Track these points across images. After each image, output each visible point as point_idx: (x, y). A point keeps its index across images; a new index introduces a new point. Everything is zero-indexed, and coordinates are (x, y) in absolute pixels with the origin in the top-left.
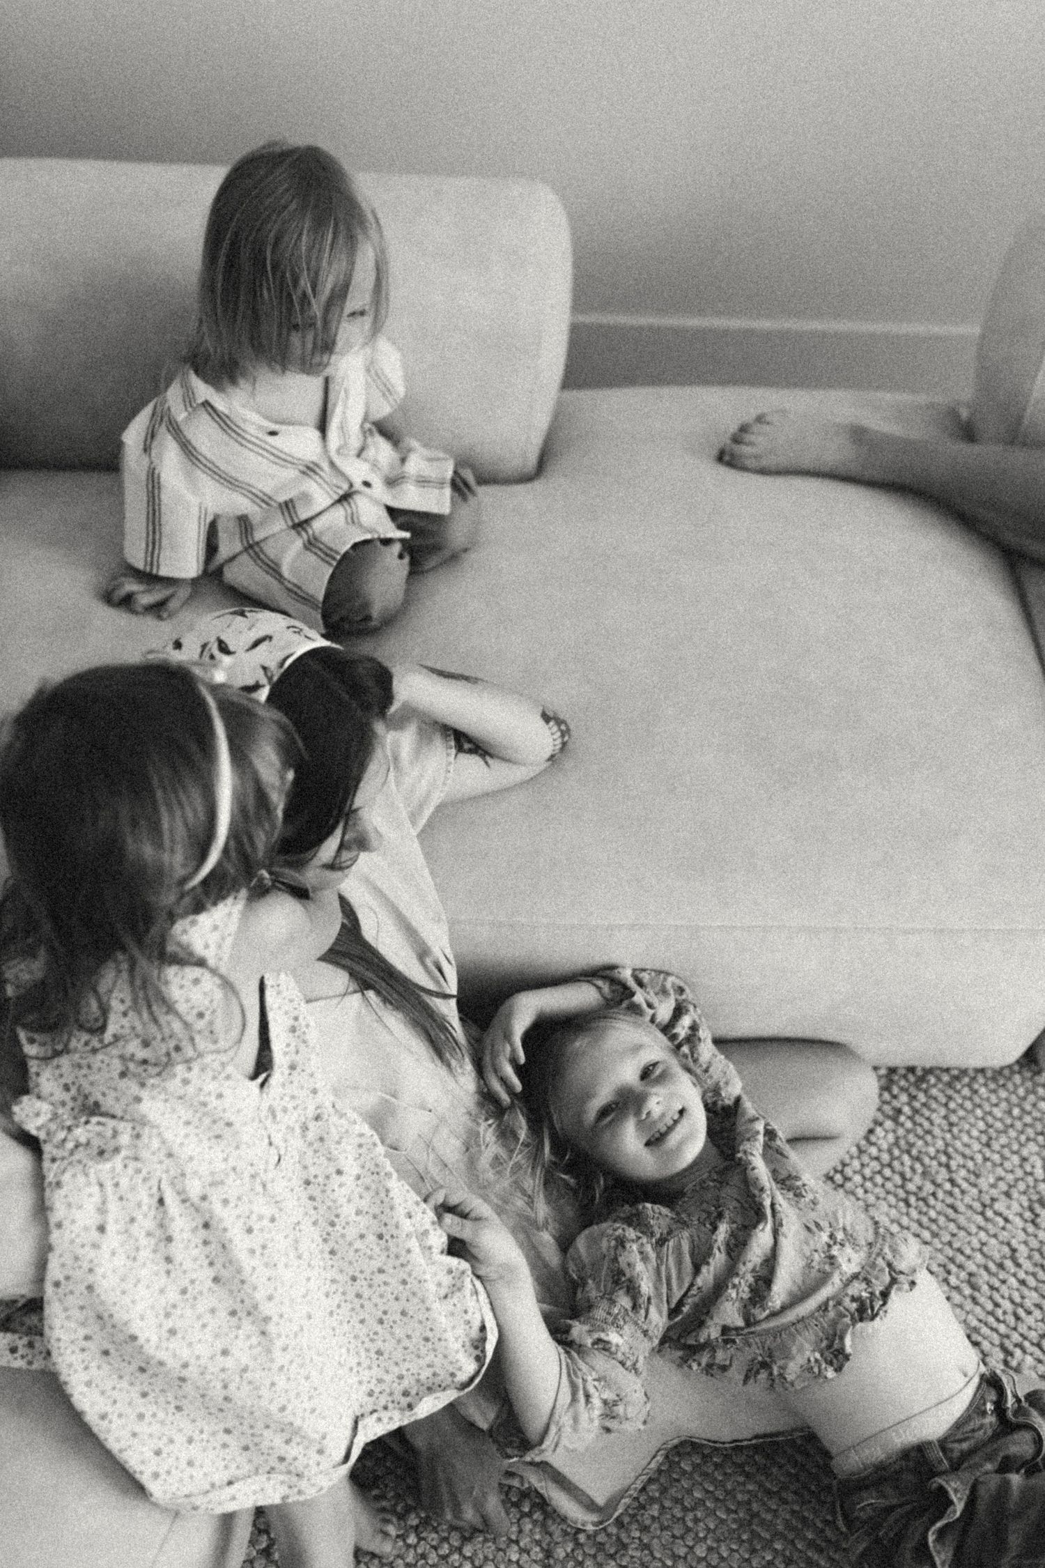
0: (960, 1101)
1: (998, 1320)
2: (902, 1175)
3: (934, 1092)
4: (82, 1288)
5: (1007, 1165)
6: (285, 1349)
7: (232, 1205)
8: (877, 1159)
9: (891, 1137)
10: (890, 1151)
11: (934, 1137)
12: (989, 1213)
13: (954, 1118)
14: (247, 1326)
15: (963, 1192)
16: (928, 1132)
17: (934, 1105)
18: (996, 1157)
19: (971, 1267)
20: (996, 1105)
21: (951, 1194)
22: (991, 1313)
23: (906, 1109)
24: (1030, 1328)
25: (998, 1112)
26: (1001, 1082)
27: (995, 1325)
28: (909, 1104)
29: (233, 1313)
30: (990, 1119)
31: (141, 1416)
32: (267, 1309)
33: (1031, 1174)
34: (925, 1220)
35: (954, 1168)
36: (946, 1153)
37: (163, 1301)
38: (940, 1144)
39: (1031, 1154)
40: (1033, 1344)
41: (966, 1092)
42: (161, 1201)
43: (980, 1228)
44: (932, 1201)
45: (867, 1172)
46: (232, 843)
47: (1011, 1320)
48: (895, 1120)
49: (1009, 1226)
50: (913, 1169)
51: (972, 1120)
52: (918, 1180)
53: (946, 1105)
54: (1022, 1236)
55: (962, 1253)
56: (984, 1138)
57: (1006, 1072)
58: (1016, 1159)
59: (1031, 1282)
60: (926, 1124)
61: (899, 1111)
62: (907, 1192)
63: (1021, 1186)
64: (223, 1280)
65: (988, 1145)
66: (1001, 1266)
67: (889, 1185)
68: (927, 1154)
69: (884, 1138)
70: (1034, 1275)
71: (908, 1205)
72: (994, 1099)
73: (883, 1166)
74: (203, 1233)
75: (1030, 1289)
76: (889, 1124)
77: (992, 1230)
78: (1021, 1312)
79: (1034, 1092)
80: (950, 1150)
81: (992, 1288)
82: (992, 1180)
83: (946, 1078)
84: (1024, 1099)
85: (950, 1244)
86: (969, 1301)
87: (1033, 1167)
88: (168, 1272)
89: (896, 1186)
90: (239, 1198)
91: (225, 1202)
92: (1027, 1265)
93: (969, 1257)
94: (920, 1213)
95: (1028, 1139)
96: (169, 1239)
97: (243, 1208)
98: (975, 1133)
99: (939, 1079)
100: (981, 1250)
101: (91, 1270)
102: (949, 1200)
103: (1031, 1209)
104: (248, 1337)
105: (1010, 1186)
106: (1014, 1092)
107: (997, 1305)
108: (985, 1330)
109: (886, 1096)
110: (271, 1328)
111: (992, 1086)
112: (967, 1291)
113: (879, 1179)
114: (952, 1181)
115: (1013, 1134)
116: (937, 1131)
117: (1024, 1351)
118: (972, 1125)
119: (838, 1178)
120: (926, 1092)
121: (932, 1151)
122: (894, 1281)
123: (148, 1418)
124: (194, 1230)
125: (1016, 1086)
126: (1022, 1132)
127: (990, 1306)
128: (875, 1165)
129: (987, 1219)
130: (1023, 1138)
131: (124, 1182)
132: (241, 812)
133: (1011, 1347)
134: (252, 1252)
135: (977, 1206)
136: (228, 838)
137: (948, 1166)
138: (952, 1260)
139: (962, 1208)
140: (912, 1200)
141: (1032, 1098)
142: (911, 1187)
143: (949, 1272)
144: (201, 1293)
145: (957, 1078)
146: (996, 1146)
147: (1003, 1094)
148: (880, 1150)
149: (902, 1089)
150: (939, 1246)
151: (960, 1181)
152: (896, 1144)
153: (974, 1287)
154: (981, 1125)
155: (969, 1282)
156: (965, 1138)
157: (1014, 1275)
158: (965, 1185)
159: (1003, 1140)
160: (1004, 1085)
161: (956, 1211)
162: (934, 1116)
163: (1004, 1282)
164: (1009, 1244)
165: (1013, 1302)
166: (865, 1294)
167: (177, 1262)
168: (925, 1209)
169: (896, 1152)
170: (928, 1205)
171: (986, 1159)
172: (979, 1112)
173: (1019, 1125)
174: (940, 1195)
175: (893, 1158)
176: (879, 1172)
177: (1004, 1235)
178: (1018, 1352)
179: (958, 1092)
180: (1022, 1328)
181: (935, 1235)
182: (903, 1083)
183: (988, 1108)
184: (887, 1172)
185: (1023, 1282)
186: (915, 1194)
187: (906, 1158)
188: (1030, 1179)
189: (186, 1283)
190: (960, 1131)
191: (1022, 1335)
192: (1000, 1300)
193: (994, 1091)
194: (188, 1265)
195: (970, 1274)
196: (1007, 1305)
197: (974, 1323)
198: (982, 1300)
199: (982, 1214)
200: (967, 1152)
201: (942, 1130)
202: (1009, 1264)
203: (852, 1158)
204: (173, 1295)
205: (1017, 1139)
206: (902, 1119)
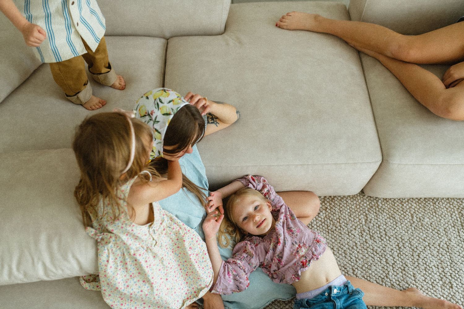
0: (343, 204)
1: (351, 262)
2: (327, 225)
3: (336, 202)
4: (103, 276)
5: (355, 221)
6: (157, 290)
7: (141, 255)
8: (321, 221)
9: (324, 215)
10: (324, 219)
11: (336, 214)
12: (350, 234)
13: (341, 209)
14: (147, 285)
15: (343, 229)
16: (335, 213)
17: (336, 206)
18: (352, 219)
19: (345, 248)
20: (353, 205)
21: (340, 230)
22: (350, 260)
23: (329, 207)
24: (360, 264)
25: (353, 207)
26: (354, 199)
27: (350, 263)
28: (329, 206)
29: (144, 281)
30: (351, 209)
31: (122, 304)
32: (152, 281)
33: (361, 223)
34: (333, 237)
35: (341, 223)
36: (339, 219)
37: (125, 278)
38: (338, 216)
39: (362, 218)
40: (360, 268)
41: (345, 202)
42: (124, 254)
43: (347, 238)
44: (335, 232)
45: (318, 225)
46: (135, 161)
47: (355, 262)
48: (326, 210)
49: (355, 237)
50: (330, 223)
51: (346, 209)
52: (331, 226)
53: (339, 206)
54: (358, 240)
55: (343, 245)
56: (349, 215)
57: (356, 196)
58: (357, 220)
59: (361, 252)
60: (334, 211)
61: (327, 208)
62: (329, 230)
63: (359, 227)
64: (141, 273)
65: (350, 216)
66: (353, 248)
67: (324, 228)
68: (334, 219)
69: (322, 215)
70: (361, 250)
71: (329, 233)
72: (352, 203)
73: (322, 223)
74: (135, 262)
75: (360, 254)
76: (324, 211)
77: (351, 238)
78: (357, 260)
79: (363, 201)
80: (340, 218)
81: (350, 254)
82: (351, 226)
83: (339, 198)
84: (360, 203)
85: (339, 243)
86: (344, 257)
87: (362, 221)
88: (127, 271)
89: (326, 228)
90: (143, 254)
91: (140, 255)
92: (360, 247)
93: (344, 246)
94: (332, 235)
95: (361, 214)
96: (126, 264)
97: (144, 256)
98: (347, 213)
99: (338, 199)
100: (347, 244)
101: (105, 271)
102: (340, 231)
103: (361, 233)
104: (148, 287)
105: (356, 227)
106: (358, 201)
107: (351, 258)
108: (348, 265)
109: (324, 204)
110: (154, 285)
111: (352, 200)
112: (344, 255)
113: (321, 227)
114: (340, 226)
115: (357, 213)
116: (337, 213)
117: (358, 270)
118: (346, 211)
119: (310, 226)
120: (334, 202)
121: (335, 218)
122: (312, 257)
123: (124, 304)
124: (133, 261)
125: (358, 200)
126: (359, 212)
127: (349, 259)
128: (320, 223)
129: (349, 236)
130: (360, 214)
131: (114, 249)
132: (138, 152)
133: (355, 269)
134: (147, 267)
135: (347, 232)
136: (134, 160)
137: (339, 222)
138: (340, 247)
139: (343, 233)
140: (330, 232)
141: (362, 203)
142: (329, 228)
143: (339, 250)
144: (135, 276)
145: (343, 198)
146: (352, 216)
147: (355, 202)
148: (321, 219)
149: (328, 202)
150: (337, 244)
151: (342, 226)
152: (326, 217)
153: (346, 254)
154: (349, 211)
155: (344, 253)
156: (344, 215)
157: (356, 250)
158: (344, 227)
159: (355, 214)
160: (355, 200)
161: (341, 234)
162: (336, 209)
163: (353, 252)
164: (355, 242)
165: (355, 257)
166: (304, 261)
167: (129, 269)
168: (333, 234)
169: (326, 219)
170: (334, 233)
171: (350, 220)
172: (348, 207)
173: (359, 210)
174: (337, 230)
175: (325, 221)
176: (321, 225)
177: (354, 240)
178: (356, 270)
179: (343, 202)
180: (358, 264)
181: (336, 241)
182: (328, 200)
183: (350, 206)
184: (323, 224)
185: (358, 252)
186: (330, 230)
187: (328, 220)
188: (361, 225)
189: (131, 274)
190: (343, 213)
191: (358, 266)
192: (352, 257)
193: (352, 201)
194: (132, 270)
195: (345, 251)
196: (354, 258)
197: (345, 263)
198: (347, 257)
199: (348, 234)
200: (345, 218)
201: (338, 213)
202: (355, 247)
203: (314, 221)
204: (128, 277)
205: (358, 214)
206: (328, 210)
